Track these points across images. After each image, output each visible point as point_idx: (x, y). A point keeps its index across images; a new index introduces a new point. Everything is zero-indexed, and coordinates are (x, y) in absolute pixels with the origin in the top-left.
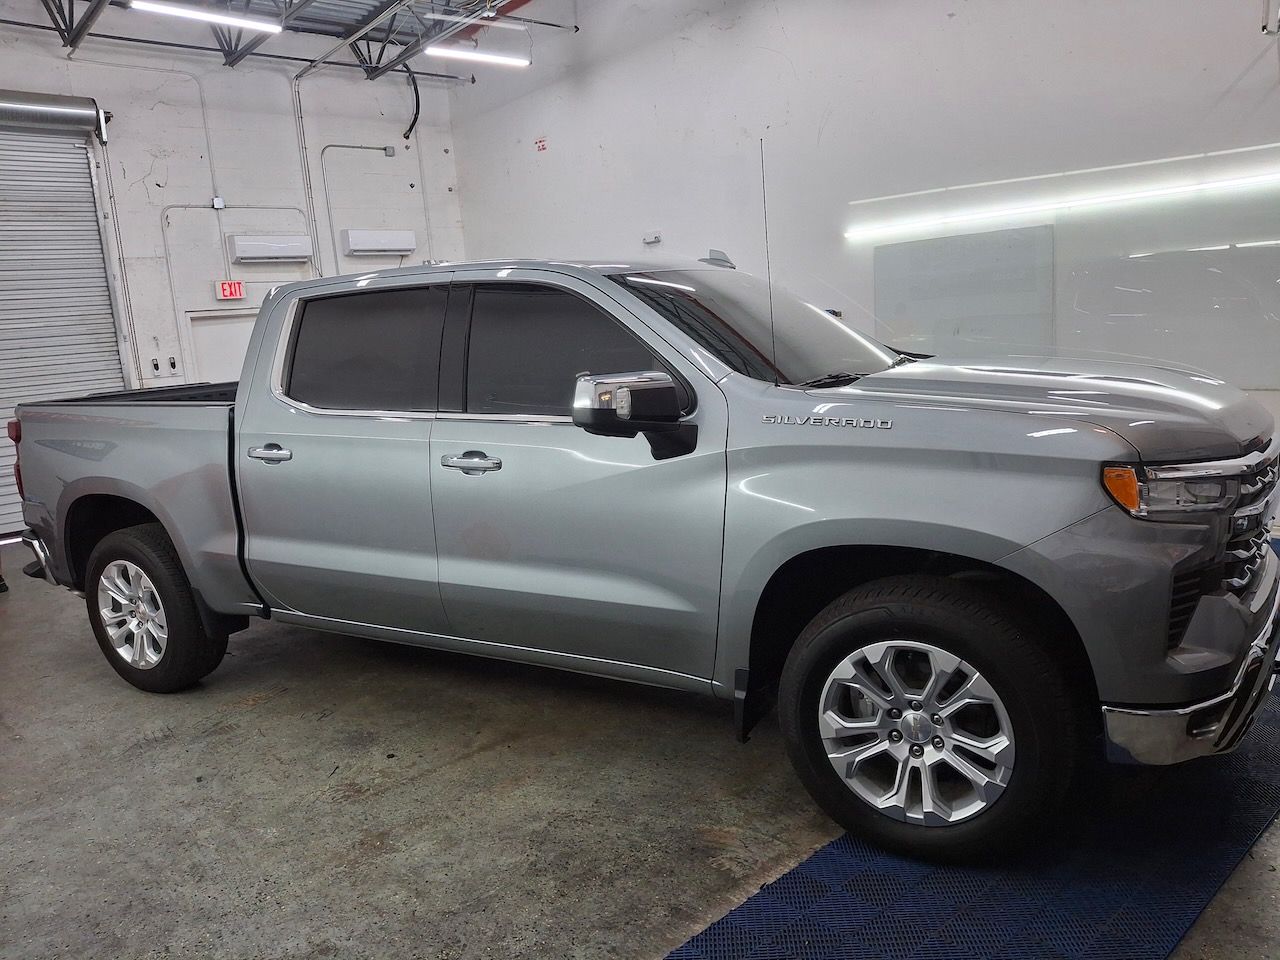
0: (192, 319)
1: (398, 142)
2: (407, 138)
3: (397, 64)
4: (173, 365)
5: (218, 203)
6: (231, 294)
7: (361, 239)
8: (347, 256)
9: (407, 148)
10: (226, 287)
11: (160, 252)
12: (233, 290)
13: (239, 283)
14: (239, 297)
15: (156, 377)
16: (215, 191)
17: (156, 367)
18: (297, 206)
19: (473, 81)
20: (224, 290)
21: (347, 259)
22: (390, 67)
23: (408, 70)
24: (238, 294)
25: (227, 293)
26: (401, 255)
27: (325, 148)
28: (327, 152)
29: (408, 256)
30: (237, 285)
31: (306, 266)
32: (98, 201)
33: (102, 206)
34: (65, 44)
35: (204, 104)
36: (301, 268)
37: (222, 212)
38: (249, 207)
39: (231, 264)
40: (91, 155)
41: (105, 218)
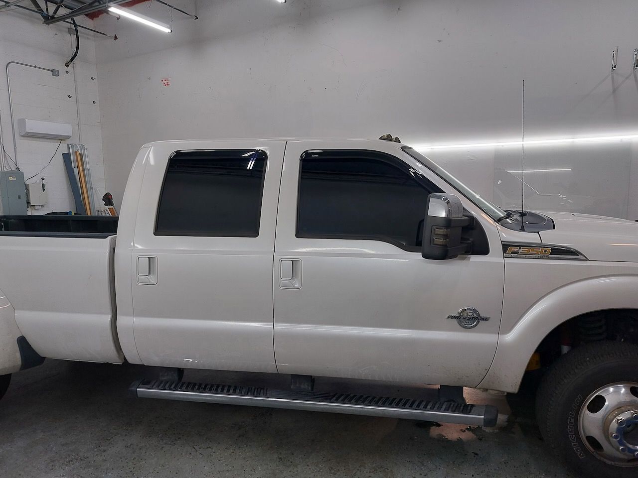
1: (62, 69)
2: (67, 66)
3: (68, 18)
7: (33, 126)
8: (22, 136)
9: (67, 72)
19: (116, 38)
21: (22, 138)
22: (63, 18)
23: (74, 23)
26: (61, 139)
27: (9, 63)
28: (9, 65)
29: (64, 140)
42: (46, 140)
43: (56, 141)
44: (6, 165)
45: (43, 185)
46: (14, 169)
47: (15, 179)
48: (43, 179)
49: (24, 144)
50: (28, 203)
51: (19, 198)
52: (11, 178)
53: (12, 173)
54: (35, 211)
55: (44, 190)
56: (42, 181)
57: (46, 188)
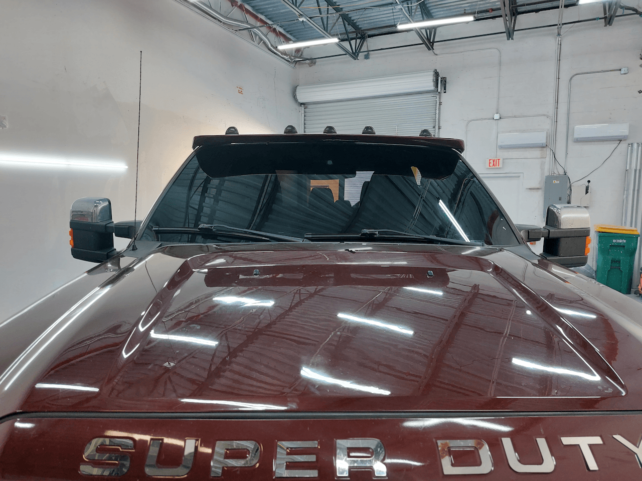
1: (634, 63)
5: (497, 116)
6: (494, 165)
8: (575, 142)
9: (641, 66)
10: (492, 161)
12: (495, 163)
13: (499, 160)
14: (497, 167)
16: (498, 110)
18: (546, 114)
20: (490, 163)
21: (575, 144)
24: (497, 165)
25: (491, 165)
26: (620, 139)
27: (573, 76)
28: (574, 78)
29: (625, 140)
30: (497, 161)
31: (545, 149)
32: (437, 121)
33: (439, 121)
34: (429, 49)
35: (500, 63)
36: (542, 150)
37: (499, 121)
38: (515, 117)
39: (498, 149)
40: (438, 99)
41: (439, 128)
42: (602, 143)
43: (614, 142)
44: (555, 171)
45: (587, 188)
46: (562, 172)
47: (558, 182)
48: (589, 181)
49: (574, 148)
51: (560, 199)
52: (555, 182)
53: (556, 178)
55: (587, 192)
56: (587, 184)
57: (589, 191)
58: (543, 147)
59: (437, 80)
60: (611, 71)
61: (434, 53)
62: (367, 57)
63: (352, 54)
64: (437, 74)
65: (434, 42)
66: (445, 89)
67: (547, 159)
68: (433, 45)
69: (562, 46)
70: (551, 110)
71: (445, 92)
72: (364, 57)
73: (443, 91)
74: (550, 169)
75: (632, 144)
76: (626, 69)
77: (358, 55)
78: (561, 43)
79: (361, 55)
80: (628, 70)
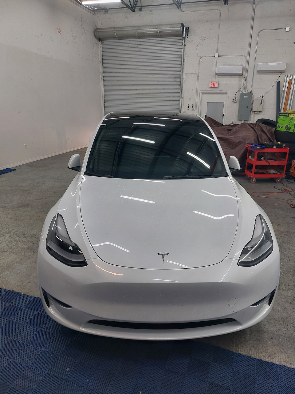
0: (202, 93)
4: (193, 107)
5: (216, 55)
7: (263, 67)
10: (212, 83)
11: (197, 72)
12: (214, 84)
14: (215, 87)
15: (188, 110)
16: (217, 51)
17: (188, 107)
18: (244, 55)
20: (211, 84)
21: (258, 74)
24: (215, 86)
25: (212, 85)
26: (281, 72)
27: (260, 31)
28: (260, 33)
29: (284, 73)
30: (216, 83)
31: (242, 77)
32: (183, 56)
33: (184, 57)
34: (179, 8)
35: (220, 20)
36: (240, 77)
37: (218, 58)
38: (227, 56)
39: (216, 75)
40: (183, 42)
41: (184, 61)
42: (272, 74)
44: (246, 90)
45: (262, 101)
46: (249, 91)
47: (247, 97)
49: (257, 76)
50: (252, 110)
51: (247, 107)
52: (245, 97)
53: (246, 94)
54: (256, 115)
55: (261, 103)
56: (262, 98)
57: (262, 102)
58: (240, 75)
59: (183, 29)
60: (280, 29)
61: (182, 10)
62: (141, 10)
63: (130, 8)
64: (183, 25)
65: (181, 3)
66: (188, 35)
67: (243, 82)
68: (181, 5)
69: (255, 11)
70: (246, 53)
71: (188, 37)
72: (138, 10)
73: (187, 37)
74: (243, 89)
75: (287, 75)
76: (289, 28)
77: (135, 8)
78: (255, 9)
79: (137, 9)
80: (290, 29)
